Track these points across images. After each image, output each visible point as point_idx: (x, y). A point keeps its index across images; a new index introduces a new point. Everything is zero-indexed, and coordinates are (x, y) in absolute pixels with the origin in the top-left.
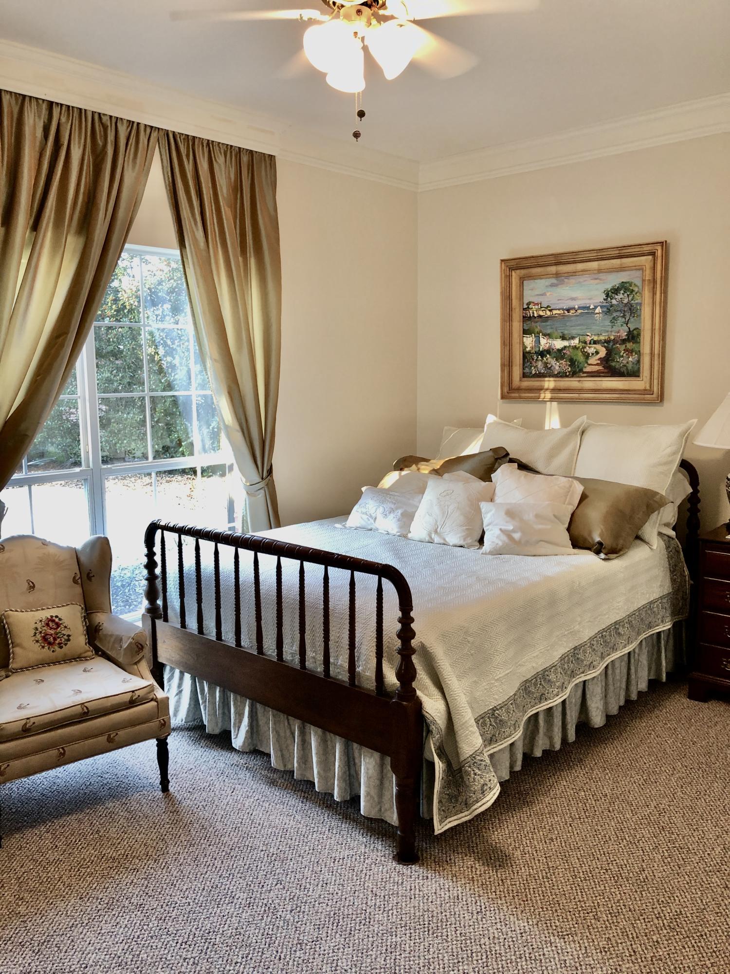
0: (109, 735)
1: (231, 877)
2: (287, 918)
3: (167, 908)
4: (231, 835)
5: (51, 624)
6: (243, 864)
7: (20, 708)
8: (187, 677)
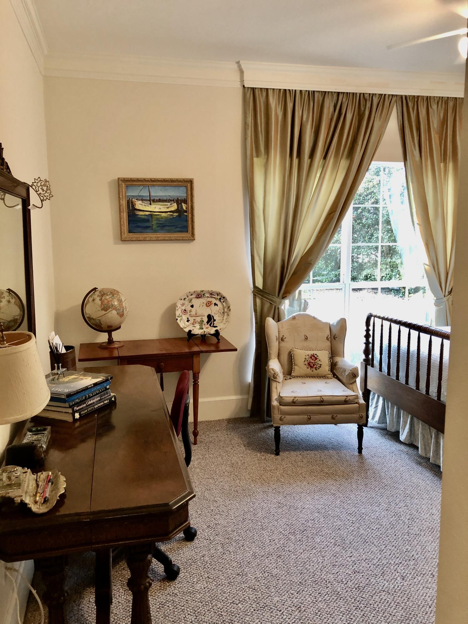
0: (333, 415)
1: (382, 496)
2: (405, 521)
3: (346, 499)
4: (388, 480)
5: (313, 357)
6: (390, 493)
7: (292, 392)
8: (381, 399)
